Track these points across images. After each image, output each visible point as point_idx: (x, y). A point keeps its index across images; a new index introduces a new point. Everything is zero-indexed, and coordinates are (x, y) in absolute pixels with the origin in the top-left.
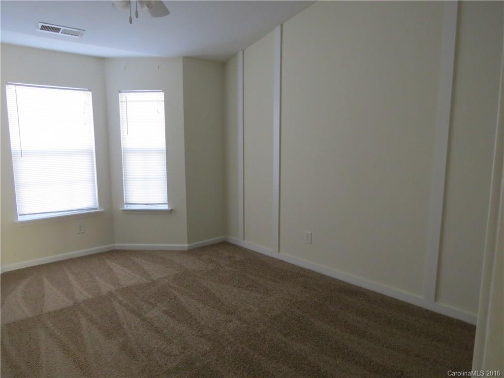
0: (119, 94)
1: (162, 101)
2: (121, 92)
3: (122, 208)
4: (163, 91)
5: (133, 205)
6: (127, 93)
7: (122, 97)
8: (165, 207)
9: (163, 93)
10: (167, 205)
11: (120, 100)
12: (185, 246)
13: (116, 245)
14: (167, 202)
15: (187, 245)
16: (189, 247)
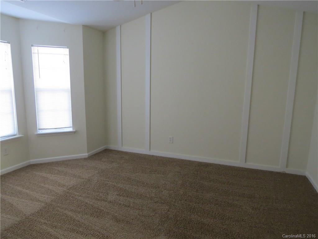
0: (32, 47)
1: (67, 55)
2: (33, 46)
3: (36, 133)
4: (68, 48)
5: (45, 130)
6: (38, 47)
7: (35, 49)
8: (71, 130)
9: (68, 49)
10: (72, 128)
11: (32, 52)
12: (85, 155)
13: (31, 160)
14: (72, 126)
15: (87, 154)
16: (88, 155)
